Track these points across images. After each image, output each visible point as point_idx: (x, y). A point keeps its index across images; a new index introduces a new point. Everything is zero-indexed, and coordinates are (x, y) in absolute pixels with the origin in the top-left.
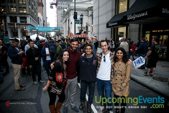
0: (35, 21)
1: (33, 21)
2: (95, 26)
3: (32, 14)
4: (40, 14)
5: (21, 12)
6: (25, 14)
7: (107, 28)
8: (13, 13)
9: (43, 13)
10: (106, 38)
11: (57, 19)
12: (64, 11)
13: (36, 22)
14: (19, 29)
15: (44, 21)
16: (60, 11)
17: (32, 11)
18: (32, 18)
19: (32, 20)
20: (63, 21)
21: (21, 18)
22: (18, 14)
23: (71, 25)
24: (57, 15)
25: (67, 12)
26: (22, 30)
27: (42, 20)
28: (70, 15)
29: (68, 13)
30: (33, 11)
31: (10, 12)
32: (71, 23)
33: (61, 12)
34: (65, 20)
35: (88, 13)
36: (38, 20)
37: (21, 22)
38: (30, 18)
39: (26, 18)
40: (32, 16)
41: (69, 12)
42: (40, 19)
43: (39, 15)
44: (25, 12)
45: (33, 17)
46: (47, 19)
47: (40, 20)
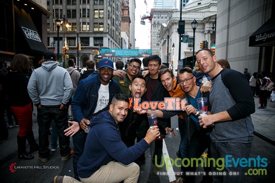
0: (115, 43)
1: (113, 43)
2: (221, 46)
3: (111, 33)
4: (125, 33)
5: (96, 30)
6: (102, 33)
7: (250, 46)
8: (84, 33)
9: (129, 32)
10: (246, 69)
11: (151, 40)
12: (162, 27)
13: (117, 45)
14: (91, 55)
15: (130, 45)
16: (157, 28)
17: (111, 29)
18: (111, 39)
19: (111, 41)
20: (160, 45)
21: (95, 39)
22: (91, 33)
23: (172, 48)
24: (151, 35)
25: (167, 27)
26: (95, 57)
27: (127, 42)
28: (173, 32)
29: (168, 29)
30: (114, 28)
31: (82, 31)
32: (173, 46)
33: (157, 30)
34: (162, 41)
35: (204, 29)
36: (120, 42)
37: (95, 45)
38: (109, 39)
39: (102, 38)
40: (111, 36)
41: (171, 27)
42: (125, 41)
43: (123, 35)
44: (101, 29)
45: (113, 38)
46: (134, 42)
47: (123, 42)
